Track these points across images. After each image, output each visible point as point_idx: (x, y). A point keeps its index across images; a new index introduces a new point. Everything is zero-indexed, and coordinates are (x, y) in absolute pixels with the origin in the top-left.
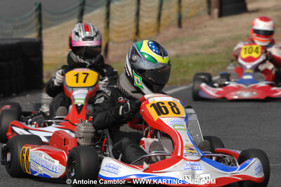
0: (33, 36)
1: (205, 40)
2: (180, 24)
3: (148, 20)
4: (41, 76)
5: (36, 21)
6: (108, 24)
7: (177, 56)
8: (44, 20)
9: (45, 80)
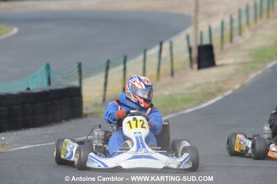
0: (76, 83)
1: (189, 85)
2: (172, 74)
4: (82, 109)
5: (77, 74)
6: (125, 75)
7: (170, 95)
8: (83, 73)
9: (85, 111)
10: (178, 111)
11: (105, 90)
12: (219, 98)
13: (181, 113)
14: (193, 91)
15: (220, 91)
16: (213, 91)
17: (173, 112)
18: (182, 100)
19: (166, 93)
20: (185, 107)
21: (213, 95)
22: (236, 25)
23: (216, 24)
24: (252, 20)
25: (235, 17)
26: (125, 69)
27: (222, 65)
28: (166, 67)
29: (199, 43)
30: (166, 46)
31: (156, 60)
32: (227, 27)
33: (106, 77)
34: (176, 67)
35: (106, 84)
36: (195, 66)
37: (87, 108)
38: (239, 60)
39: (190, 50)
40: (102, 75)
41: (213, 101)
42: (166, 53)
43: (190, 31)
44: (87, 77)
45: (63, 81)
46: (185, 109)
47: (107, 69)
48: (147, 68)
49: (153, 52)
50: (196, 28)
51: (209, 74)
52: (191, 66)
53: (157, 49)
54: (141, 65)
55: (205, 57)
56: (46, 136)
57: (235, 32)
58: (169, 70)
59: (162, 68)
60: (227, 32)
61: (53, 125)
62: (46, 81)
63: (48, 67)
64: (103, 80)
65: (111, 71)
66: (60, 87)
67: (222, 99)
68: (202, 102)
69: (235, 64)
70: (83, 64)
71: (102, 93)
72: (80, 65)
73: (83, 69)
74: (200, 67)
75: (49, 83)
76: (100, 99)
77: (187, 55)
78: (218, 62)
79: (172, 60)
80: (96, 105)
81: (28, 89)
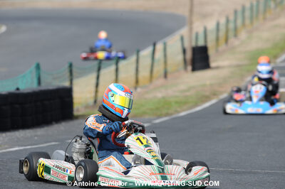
0: (67, 84)
1: (182, 87)
2: (166, 76)
3: (144, 73)
4: (72, 110)
5: (68, 74)
6: (117, 76)
7: (163, 98)
8: (74, 74)
9: (75, 113)
10: (171, 114)
11: (96, 92)
12: (214, 101)
13: (174, 116)
14: (188, 94)
15: (215, 94)
16: (207, 94)
17: (167, 115)
18: (177, 102)
19: (159, 95)
20: (179, 109)
21: (207, 98)
22: (231, 26)
23: (211, 25)
24: (247, 22)
25: (232, 18)
26: (117, 70)
27: (217, 68)
28: (159, 69)
29: (194, 44)
30: (159, 47)
31: (149, 61)
32: (222, 28)
33: (98, 78)
34: (169, 69)
35: (97, 85)
36: (190, 68)
37: (78, 110)
38: (234, 62)
39: (184, 51)
40: (94, 75)
41: (207, 105)
42: (159, 54)
43: (184, 31)
44: (78, 77)
45: (53, 82)
46: (179, 112)
47: (99, 69)
48: (140, 69)
49: (146, 53)
50: (191, 30)
51: (203, 76)
52: (185, 68)
53: (150, 49)
54: (134, 66)
55: (200, 58)
56: (36, 138)
57: (231, 34)
58: (162, 72)
59: (155, 69)
60: (222, 34)
61: (43, 127)
62: (35, 81)
63: (38, 67)
64: (94, 81)
65: (103, 72)
66: (51, 88)
67: (217, 103)
68: (196, 105)
69: (230, 66)
70: (74, 64)
71: (93, 94)
72: (71, 66)
73: (74, 70)
74: (194, 69)
75: (39, 83)
76: (91, 101)
77: (180, 57)
78: (213, 64)
79: (165, 62)
80: (87, 107)
81: (18, 89)
